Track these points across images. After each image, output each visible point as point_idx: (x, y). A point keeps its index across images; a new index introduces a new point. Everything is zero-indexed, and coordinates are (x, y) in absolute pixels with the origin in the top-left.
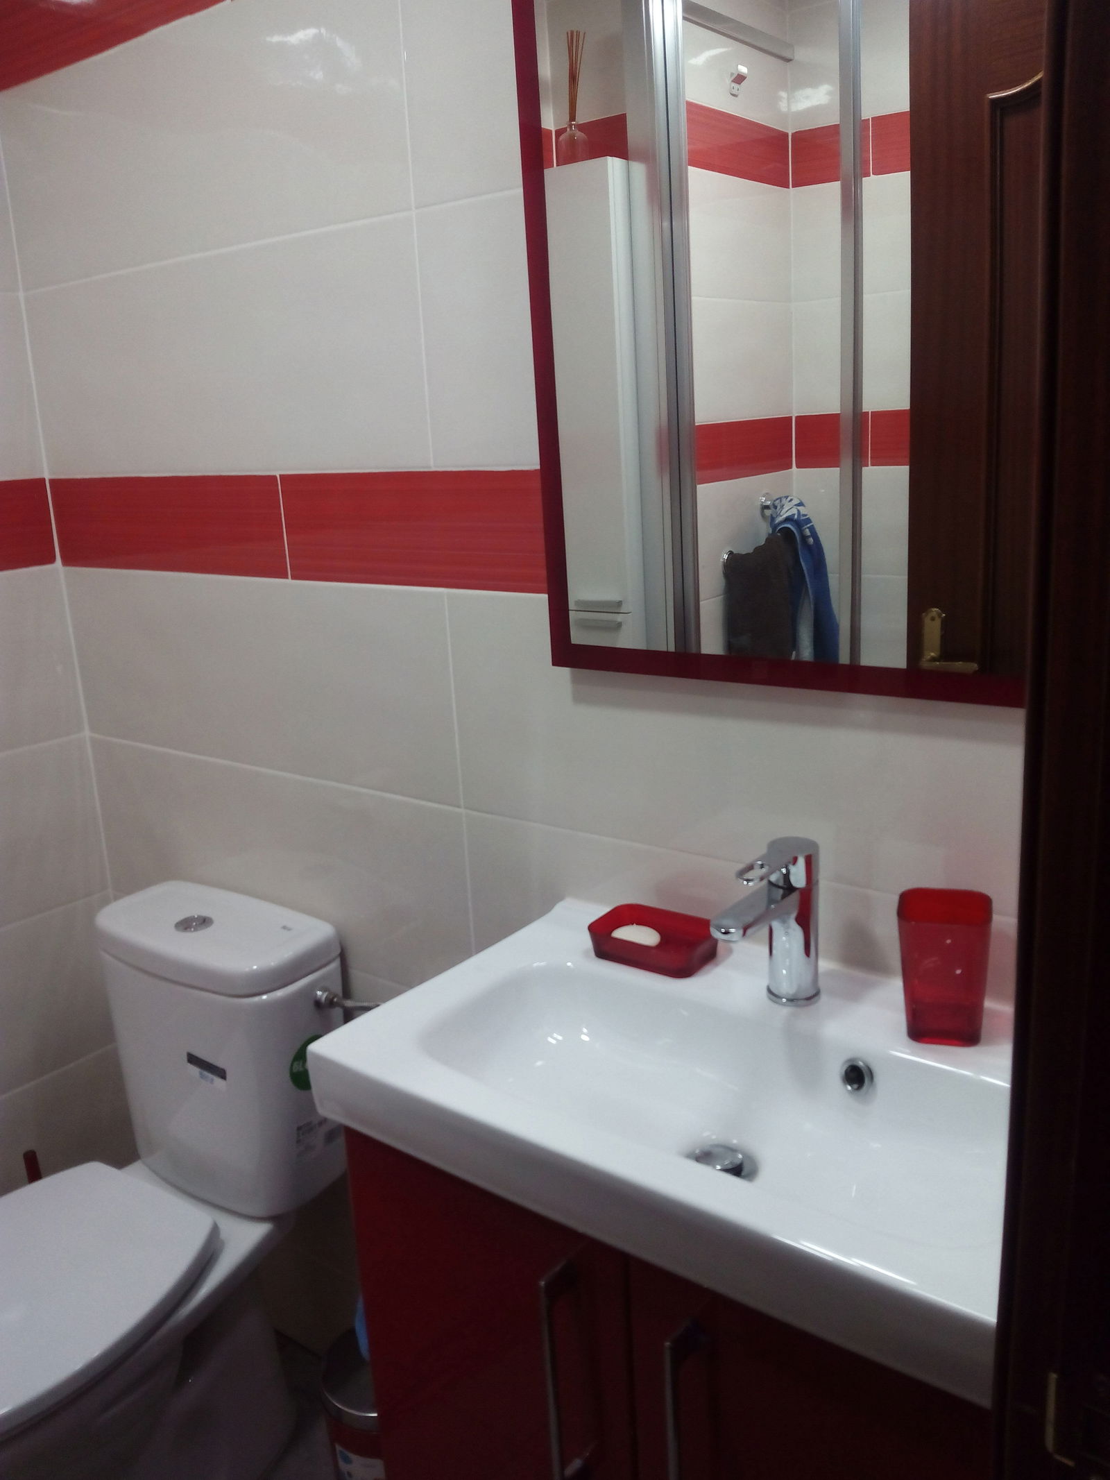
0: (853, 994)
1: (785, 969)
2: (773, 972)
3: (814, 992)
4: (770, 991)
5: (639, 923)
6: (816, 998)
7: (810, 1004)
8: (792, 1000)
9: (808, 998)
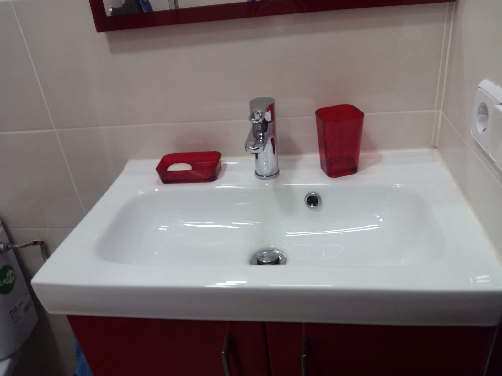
0: (292, 166)
1: (265, 162)
2: (257, 165)
3: (277, 171)
4: (257, 174)
5: (177, 162)
6: (278, 174)
7: (278, 176)
8: (269, 176)
9: (275, 174)
